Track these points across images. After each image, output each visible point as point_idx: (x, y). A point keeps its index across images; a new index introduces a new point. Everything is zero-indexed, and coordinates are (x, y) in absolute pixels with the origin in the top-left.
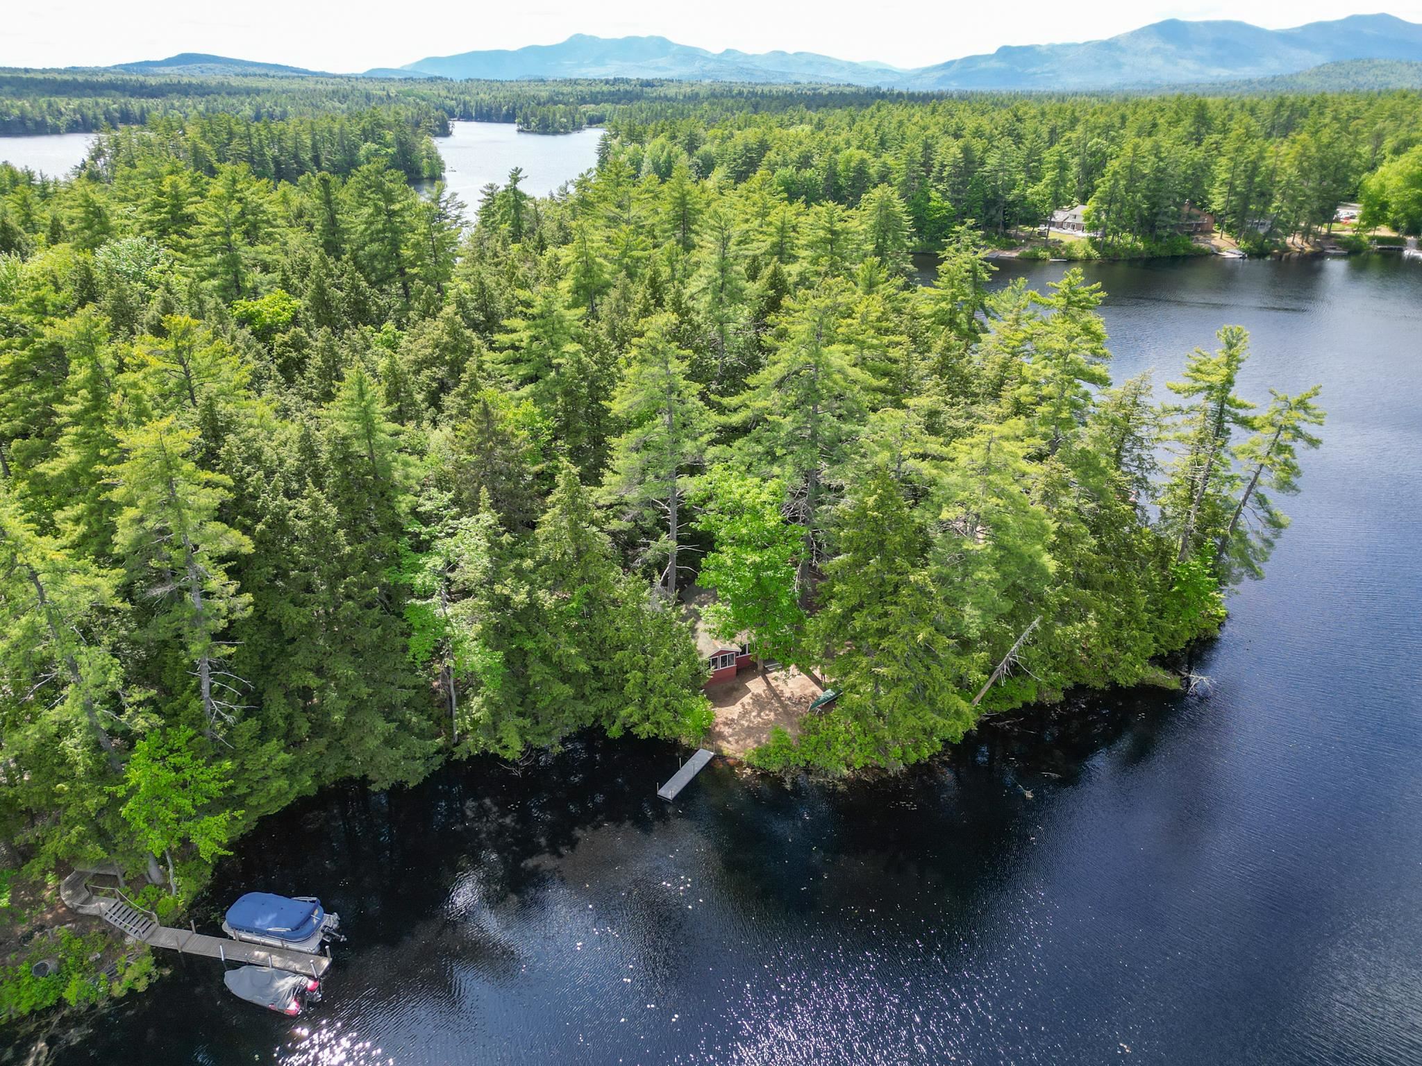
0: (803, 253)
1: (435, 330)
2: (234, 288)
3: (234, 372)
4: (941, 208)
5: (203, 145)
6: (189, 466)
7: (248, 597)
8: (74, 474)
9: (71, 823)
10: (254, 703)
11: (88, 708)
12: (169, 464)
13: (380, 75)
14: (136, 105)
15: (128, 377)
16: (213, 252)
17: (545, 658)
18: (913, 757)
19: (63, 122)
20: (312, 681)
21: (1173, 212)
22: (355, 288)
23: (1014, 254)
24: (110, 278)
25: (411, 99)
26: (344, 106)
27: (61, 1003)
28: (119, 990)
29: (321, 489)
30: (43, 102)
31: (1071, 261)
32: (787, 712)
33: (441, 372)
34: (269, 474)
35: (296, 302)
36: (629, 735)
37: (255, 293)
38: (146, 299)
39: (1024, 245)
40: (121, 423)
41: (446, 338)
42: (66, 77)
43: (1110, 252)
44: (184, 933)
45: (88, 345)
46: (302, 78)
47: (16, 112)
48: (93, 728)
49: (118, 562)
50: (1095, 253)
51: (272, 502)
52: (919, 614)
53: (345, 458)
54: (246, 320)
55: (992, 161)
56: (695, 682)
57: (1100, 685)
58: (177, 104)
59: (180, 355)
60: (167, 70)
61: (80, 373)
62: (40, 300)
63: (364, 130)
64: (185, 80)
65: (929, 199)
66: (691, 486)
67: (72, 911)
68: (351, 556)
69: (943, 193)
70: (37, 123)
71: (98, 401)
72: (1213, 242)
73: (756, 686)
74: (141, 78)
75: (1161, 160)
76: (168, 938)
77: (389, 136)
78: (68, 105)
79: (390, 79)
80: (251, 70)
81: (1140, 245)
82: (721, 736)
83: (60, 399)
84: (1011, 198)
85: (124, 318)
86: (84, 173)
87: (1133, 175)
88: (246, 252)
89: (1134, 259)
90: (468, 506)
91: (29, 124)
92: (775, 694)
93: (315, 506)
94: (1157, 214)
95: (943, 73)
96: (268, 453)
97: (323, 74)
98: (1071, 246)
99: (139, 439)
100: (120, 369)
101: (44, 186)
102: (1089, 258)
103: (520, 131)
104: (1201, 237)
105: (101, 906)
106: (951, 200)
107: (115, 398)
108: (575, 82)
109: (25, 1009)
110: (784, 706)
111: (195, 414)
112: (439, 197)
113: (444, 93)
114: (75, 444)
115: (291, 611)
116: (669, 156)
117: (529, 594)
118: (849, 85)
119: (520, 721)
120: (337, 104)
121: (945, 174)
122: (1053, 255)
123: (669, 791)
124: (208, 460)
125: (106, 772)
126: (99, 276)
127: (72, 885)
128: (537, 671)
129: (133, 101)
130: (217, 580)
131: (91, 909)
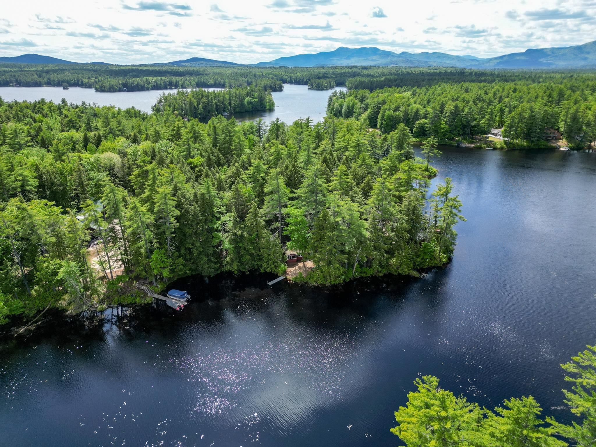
0: (351, 149)
1: (233, 169)
2: (189, 155)
3: (183, 177)
4: (445, 128)
5: (193, 100)
6: (169, 196)
7: (178, 224)
8: (148, 197)
9: (140, 266)
10: (178, 249)
11: (146, 244)
12: (166, 195)
13: (261, 66)
14: (174, 79)
15: (160, 177)
16: (184, 146)
17: (245, 249)
18: (333, 283)
19: (150, 86)
20: (191, 246)
21: (538, 132)
22: (218, 156)
23: (473, 146)
24: (159, 151)
25: (271, 76)
26: (246, 79)
27: (135, 303)
28: (146, 302)
29: (197, 204)
30: (145, 79)
31: (495, 149)
32: (306, 270)
33: (233, 180)
34: (186, 200)
35: (203, 160)
36: (266, 272)
37: (193, 157)
38: (167, 157)
39: (478, 142)
40: (158, 187)
41: (235, 171)
42: (153, 68)
43: (511, 146)
44: (159, 295)
45: (153, 170)
46: (233, 67)
47: (136, 83)
48: (146, 248)
49: (155, 213)
50: (505, 146)
51: (186, 206)
52: (329, 243)
53: (203, 198)
54: (190, 164)
55: (466, 110)
56: (283, 260)
57: (395, 273)
58: (188, 79)
59: (171, 173)
60: (187, 64)
61: (151, 176)
62: (145, 160)
63: (247, 93)
64: (192, 69)
65: (441, 124)
66: (284, 211)
67: (138, 288)
68: (201, 219)
69: (446, 122)
70: (142, 87)
71: (154, 182)
72: (558, 144)
73: (301, 264)
74: (178, 68)
75: (533, 112)
76: (156, 296)
77: (256, 95)
78: (152, 79)
79: (266, 68)
80: (216, 64)
81: (525, 144)
82: (288, 274)
83: (146, 181)
84: (473, 124)
85: (161, 163)
86: (155, 108)
87: (521, 117)
88: (193, 146)
89: (522, 149)
90: (228, 211)
91: (140, 87)
92: (304, 266)
93: (195, 207)
94: (531, 132)
95: (499, 61)
96: (187, 196)
97: (242, 65)
98: (495, 144)
99: (160, 190)
100: (159, 175)
101: (143, 115)
102: (502, 148)
103: (309, 89)
104: (554, 141)
105: (143, 288)
106: (448, 125)
107: (157, 182)
108: (335, 68)
109: (129, 302)
110: (306, 269)
111: (172, 186)
112: (260, 123)
113: (283, 73)
114: (149, 191)
115: (188, 230)
116: (353, 104)
117: (242, 233)
118: (452, 67)
119: (238, 263)
120: (244, 79)
121: (447, 115)
122: (487, 147)
123: (270, 283)
124: (174, 195)
125: (148, 257)
126: (157, 150)
127: (138, 284)
128: (242, 252)
129: (173, 78)
130: (172, 220)
131: (142, 288)
